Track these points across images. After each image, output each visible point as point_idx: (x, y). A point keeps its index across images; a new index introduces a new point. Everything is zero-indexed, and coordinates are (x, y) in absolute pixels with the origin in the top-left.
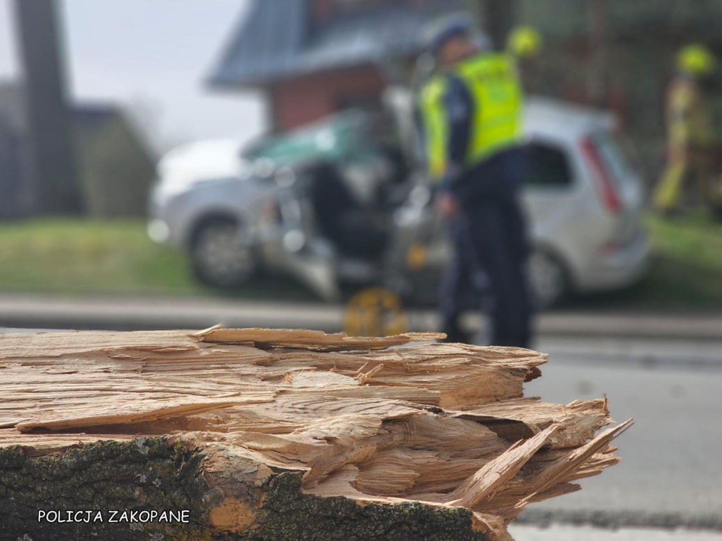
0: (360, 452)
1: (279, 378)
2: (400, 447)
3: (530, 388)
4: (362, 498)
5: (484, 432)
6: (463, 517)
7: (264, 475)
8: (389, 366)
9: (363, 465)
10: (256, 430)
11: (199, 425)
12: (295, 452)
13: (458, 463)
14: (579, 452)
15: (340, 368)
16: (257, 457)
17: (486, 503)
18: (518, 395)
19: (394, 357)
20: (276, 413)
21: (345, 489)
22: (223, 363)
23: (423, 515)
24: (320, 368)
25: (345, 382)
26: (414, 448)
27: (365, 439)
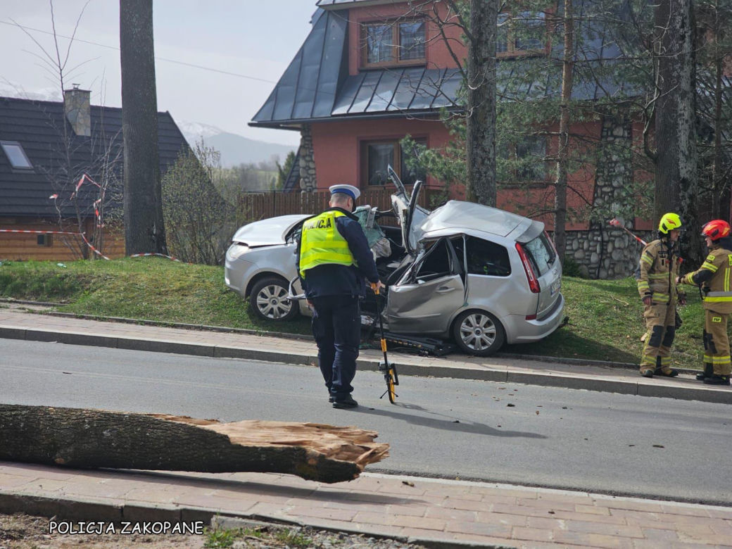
0: (336, 452)
1: (321, 435)
2: (345, 451)
3: (374, 440)
4: (336, 460)
5: (362, 449)
6: (355, 465)
7: (318, 455)
8: (345, 433)
9: (337, 454)
10: (317, 446)
11: (305, 444)
12: (324, 451)
13: (357, 455)
14: (380, 454)
15: (334, 433)
16: (317, 452)
17: (360, 463)
18: (372, 441)
19: (346, 432)
20: (321, 443)
21: (333, 458)
22: (309, 430)
23: (347, 464)
24: (330, 433)
25: (334, 436)
26: (348, 451)
27: (337, 449)
